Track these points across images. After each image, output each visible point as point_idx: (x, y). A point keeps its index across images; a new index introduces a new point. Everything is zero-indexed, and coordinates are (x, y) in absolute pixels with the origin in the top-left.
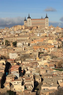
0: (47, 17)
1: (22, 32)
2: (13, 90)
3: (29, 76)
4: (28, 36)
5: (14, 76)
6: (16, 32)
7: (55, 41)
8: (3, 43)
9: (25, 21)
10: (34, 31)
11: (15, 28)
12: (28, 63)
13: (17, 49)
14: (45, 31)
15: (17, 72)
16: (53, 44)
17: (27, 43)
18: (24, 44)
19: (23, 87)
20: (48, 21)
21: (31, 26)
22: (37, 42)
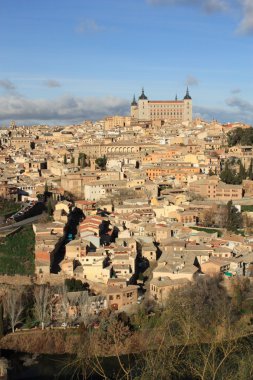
0: (187, 97)
1: (124, 133)
2: (80, 277)
3: (125, 244)
4: (137, 145)
5: (85, 244)
6: (110, 133)
7: (203, 157)
8: (73, 161)
9: (134, 107)
10: (155, 131)
11: (107, 123)
12: (130, 210)
13: (105, 177)
14: (180, 131)
15: (95, 234)
16: (196, 165)
17: (134, 162)
18: (126, 163)
19: (107, 272)
20: (191, 107)
21: (147, 118)
22: (156, 159)
